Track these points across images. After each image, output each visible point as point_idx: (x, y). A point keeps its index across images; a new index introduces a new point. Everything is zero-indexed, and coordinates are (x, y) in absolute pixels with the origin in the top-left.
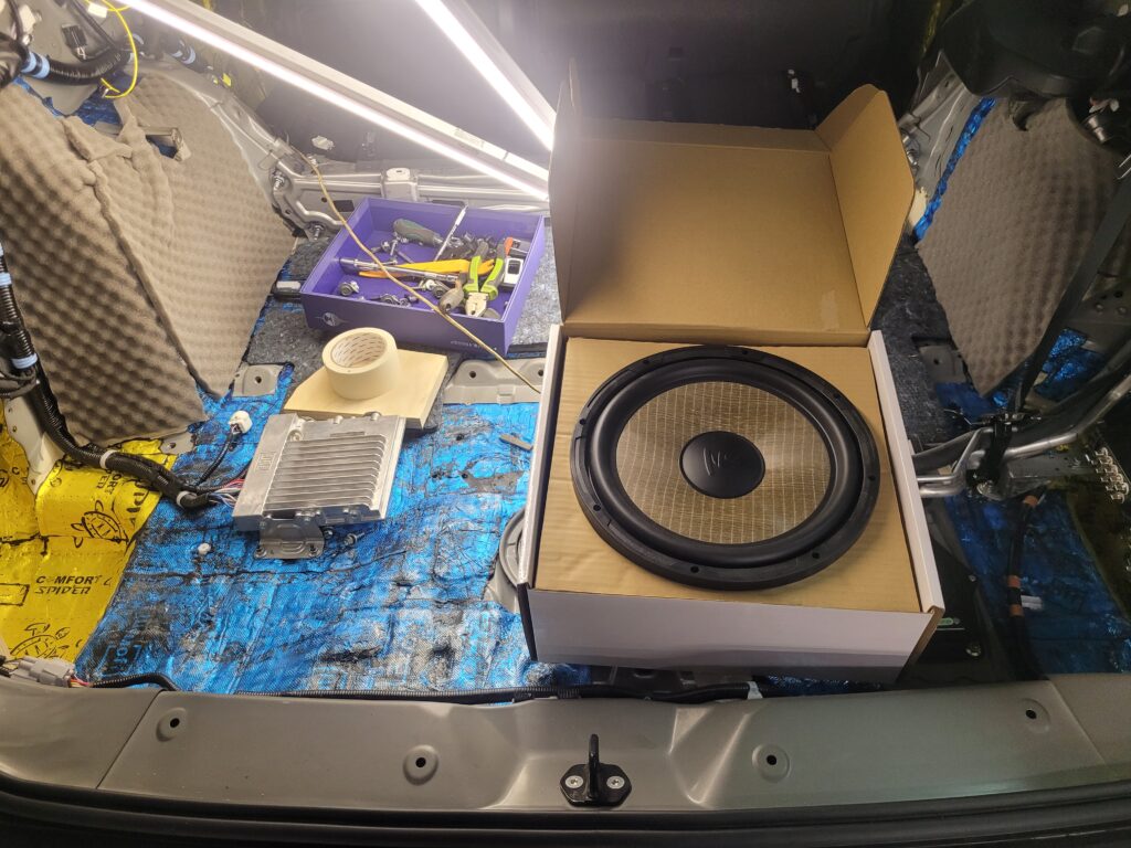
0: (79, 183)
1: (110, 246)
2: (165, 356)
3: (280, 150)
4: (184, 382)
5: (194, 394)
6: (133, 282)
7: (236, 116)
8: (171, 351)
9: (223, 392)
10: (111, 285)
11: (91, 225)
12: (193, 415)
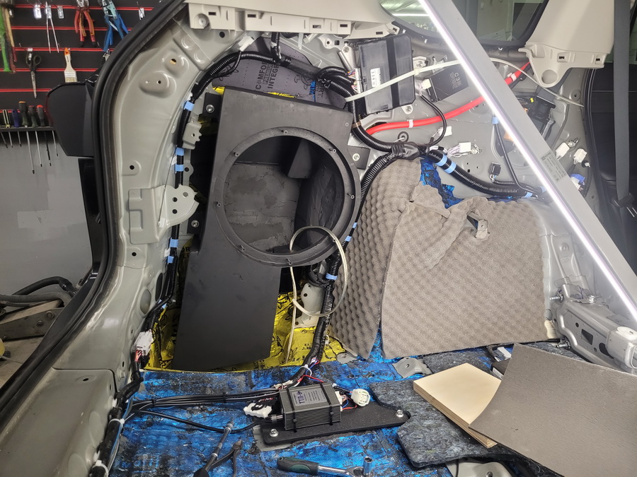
2: (371, 310)
4: (371, 331)
5: (373, 342)
6: (383, 264)
8: (376, 310)
11: (387, 228)
12: (362, 350)
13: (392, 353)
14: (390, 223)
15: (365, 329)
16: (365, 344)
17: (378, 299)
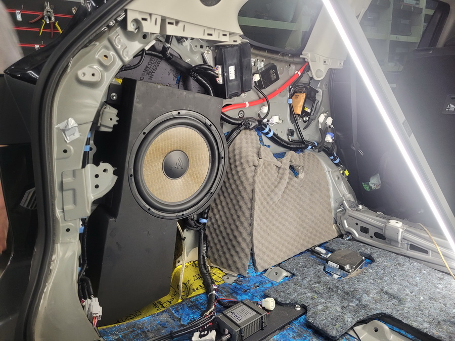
0: (251, 164)
1: (249, 189)
2: (244, 240)
3: (349, 198)
4: (246, 254)
5: (248, 262)
6: (249, 205)
7: (336, 179)
8: (248, 239)
9: (260, 270)
10: (241, 203)
11: (247, 179)
12: (242, 271)
13: (262, 267)
14: (249, 175)
15: (242, 255)
16: (244, 265)
17: (249, 231)
